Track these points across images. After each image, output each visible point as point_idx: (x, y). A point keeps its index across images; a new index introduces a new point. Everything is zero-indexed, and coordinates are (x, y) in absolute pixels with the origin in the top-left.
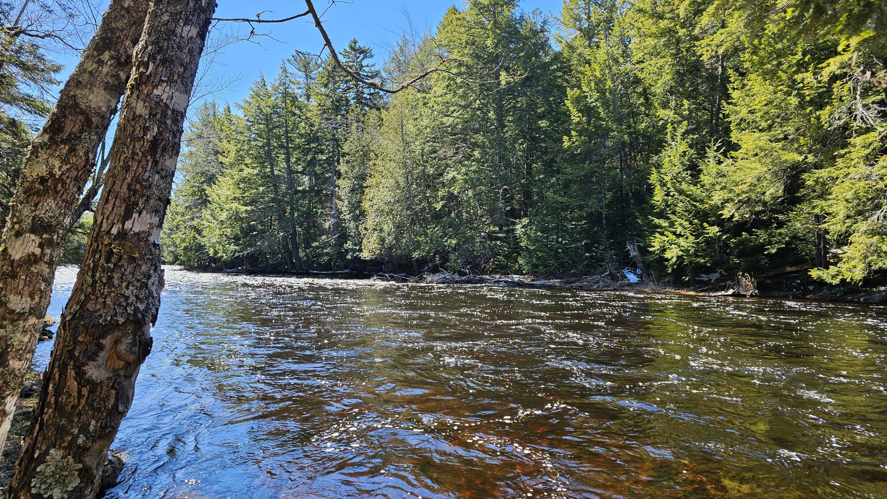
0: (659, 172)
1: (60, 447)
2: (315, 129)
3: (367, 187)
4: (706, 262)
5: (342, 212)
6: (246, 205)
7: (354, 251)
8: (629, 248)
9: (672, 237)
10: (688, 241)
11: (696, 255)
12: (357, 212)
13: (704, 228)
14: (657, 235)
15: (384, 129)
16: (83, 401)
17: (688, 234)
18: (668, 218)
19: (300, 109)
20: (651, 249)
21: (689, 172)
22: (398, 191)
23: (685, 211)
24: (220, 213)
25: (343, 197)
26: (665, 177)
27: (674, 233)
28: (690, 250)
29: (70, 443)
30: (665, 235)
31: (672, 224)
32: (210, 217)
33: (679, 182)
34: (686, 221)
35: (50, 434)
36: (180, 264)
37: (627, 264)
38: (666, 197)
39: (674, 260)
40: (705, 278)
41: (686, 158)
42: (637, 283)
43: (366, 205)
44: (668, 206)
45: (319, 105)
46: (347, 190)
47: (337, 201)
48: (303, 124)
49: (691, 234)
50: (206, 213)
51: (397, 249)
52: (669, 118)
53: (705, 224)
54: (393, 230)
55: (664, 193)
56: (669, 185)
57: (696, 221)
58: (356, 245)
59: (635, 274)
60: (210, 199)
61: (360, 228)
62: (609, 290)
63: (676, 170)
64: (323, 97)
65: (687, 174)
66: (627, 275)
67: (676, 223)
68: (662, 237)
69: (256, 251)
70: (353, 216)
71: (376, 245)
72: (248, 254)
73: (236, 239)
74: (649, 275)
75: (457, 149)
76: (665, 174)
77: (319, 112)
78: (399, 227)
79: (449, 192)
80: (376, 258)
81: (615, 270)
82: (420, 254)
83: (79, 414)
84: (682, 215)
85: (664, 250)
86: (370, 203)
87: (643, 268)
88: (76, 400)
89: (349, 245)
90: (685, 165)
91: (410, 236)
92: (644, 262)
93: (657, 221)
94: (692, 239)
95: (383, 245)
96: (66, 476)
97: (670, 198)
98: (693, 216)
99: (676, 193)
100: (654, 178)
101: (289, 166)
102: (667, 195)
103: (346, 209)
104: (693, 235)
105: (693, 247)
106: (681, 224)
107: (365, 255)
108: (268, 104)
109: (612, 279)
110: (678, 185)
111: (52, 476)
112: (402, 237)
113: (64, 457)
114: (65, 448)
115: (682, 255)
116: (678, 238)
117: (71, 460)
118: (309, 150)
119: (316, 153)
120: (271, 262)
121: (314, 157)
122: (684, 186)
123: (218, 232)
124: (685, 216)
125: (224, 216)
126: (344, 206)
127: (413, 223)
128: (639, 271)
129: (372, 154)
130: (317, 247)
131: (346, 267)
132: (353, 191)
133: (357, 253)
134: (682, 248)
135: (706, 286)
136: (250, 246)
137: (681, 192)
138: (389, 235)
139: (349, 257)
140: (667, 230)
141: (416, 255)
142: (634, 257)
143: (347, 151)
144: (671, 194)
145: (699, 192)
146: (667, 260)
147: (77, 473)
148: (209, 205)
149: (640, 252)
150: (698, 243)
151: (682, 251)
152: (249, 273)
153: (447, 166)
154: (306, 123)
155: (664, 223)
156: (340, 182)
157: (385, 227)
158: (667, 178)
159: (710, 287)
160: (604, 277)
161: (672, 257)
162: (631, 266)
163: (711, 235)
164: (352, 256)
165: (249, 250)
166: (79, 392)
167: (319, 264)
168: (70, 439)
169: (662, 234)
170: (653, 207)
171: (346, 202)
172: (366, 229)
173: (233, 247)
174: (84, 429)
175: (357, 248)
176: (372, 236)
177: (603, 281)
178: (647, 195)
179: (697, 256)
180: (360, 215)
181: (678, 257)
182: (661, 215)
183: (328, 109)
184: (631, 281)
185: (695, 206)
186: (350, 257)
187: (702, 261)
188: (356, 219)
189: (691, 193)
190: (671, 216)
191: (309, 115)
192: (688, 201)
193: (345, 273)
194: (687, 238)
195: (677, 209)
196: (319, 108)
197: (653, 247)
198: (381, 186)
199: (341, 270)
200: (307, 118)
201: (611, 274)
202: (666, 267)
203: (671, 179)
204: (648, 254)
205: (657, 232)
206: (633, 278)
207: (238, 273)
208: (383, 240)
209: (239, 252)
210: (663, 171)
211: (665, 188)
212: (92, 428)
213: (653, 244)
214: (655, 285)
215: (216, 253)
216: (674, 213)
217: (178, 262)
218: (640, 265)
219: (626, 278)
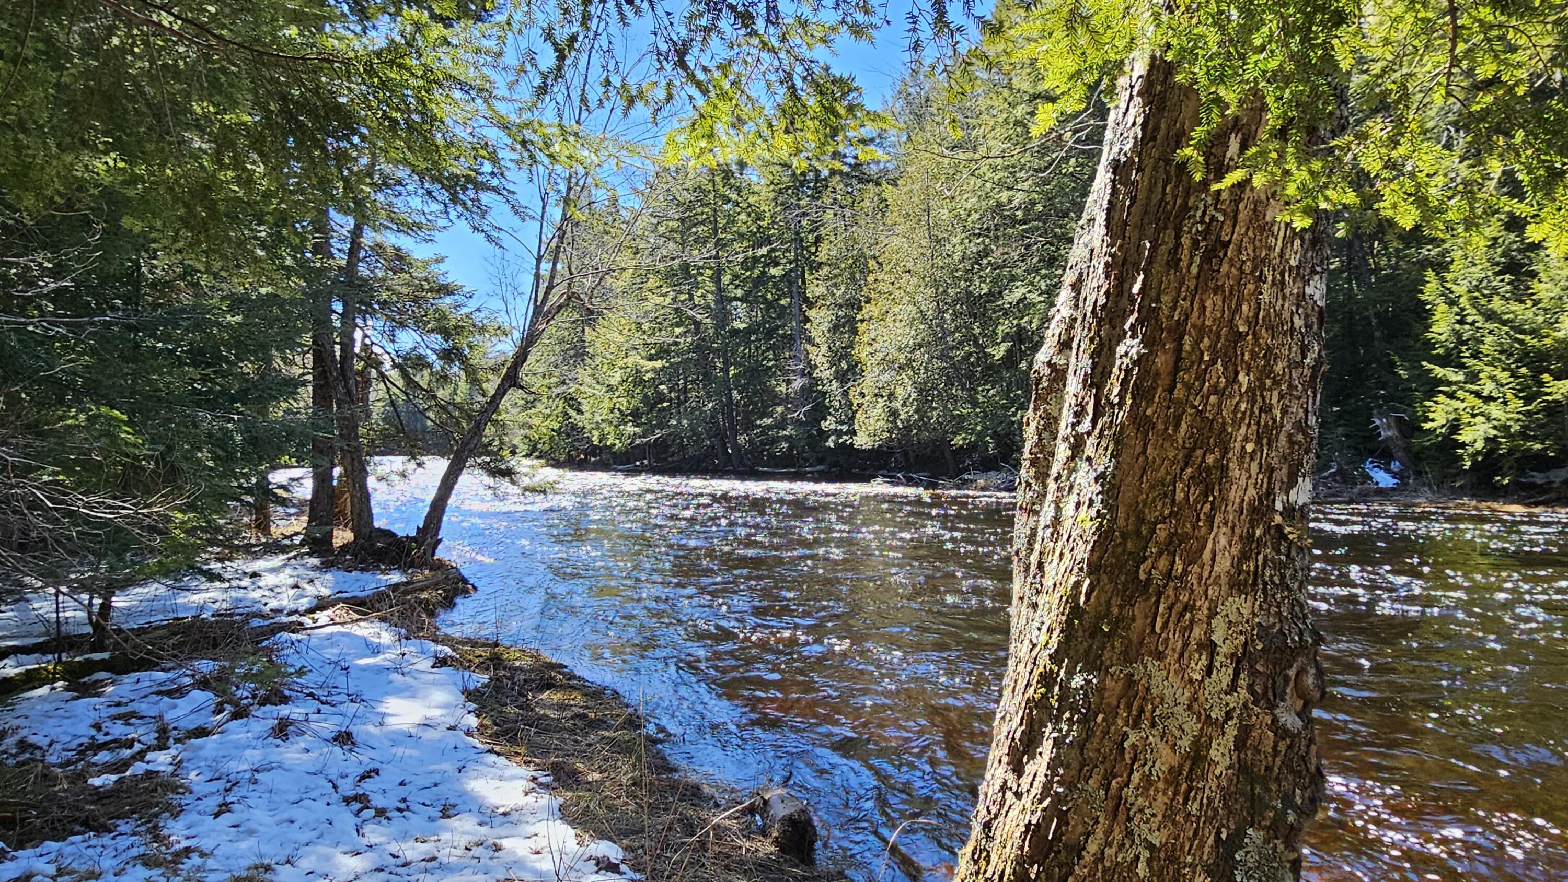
0: (1443, 280)
1: (1261, 828)
2: (765, 224)
3: (862, 321)
4: (1545, 450)
5: (816, 367)
6: (651, 358)
7: (839, 434)
8: (1378, 422)
9: (1472, 400)
10: (1508, 409)
11: (1523, 434)
12: (844, 365)
13: (1542, 384)
14: (1441, 398)
15: (891, 218)
16: (1278, 761)
17: (1509, 396)
18: (1462, 366)
19: (739, 190)
20: (1428, 426)
21: (1507, 276)
22: (922, 327)
23: (1501, 352)
24: (609, 373)
25: (817, 340)
26: (1455, 288)
27: (1478, 395)
28: (1510, 426)
29: (1275, 821)
30: (1458, 399)
31: (1473, 377)
32: (588, 380)
33: (1484, 296)
34: (1504, 370)
35: (1238, 807)
36: (538, 458)
37: (1371, 453)
38: (1457, 327)
39: (1480, 445)
40: (1539, 478)
41: (1499, 250)
42: (1393, 489)
43: (861, 352)
44: (1460, 342)
45: (772, 183)
46: (825, 326)
47: (808, 347)
48: (743, 217)
49: (1517, 397)
50: (583, 374)
51: (920, 430)
52: (1458, 175)
53: (1546, 377)
54: (914, 396)
55: (1453, 318)
56: (1464, 302)
57: (1524, 370)
58: (842, 423)
59: (1388, 471)
60: (590, 350)
61: (851, 393)
62: (1340, 503)
63: (1477, 273)
64: (778, 168)
65: (1503, 280)
66: (1372, 473)
67: (1481, 375)
68: (1453, 402)
69: (670, 435)
70: (837, 372)
71: (882, 423)
72: (656, 439)
73: (636, 415)
74: (1419, 473)
75: (1028, 247)
76: (1455, 282)
77: (772, 195)
78: (923, 391)
79: (1018, 325)
80: (880, 446)
81: (1347, 464)
82: (964, 439)
83: (1278, 780)
84: (1494, 359)
85: (1455, 426)
86: (869, 349)
87: (1405, 460)
88: (1270, 759)
89: (829, 424)
90: (1498, 264)
91: (945, 407)
92: (1407, 450)
93: (1439, 371)
94: (1516, 404)
95: (894, 422)
96: (1277, 869)
97: (1467, 327)
98: (1516, 361)
99: (1477, 318)
100: (1431, 290)
101: (720, 289)
102: (1461, 322)
103: (824, 360)
104: (1521, 398)
105: (1518, 420)
106: (1492, 378)
107: (862, 441)
108: (686, 186)
109: (1345, 482)
110: (1483, 301)
111: (1257, 868)
112: (930, 407)
113: (1267, 841)
114: (1267, 828)
115: (1496, 436)
116: (1485, 402)
117: (1281, 847)
118: (756, 260)
119: (768, 265)
120: (691, 451)
121: (764, 273)
122: (1497, 304)
123: (607, 404)
124: (1500, 360)
125: (616, 378)
126: (819, 356)
127: (949, 383)
128: (1395, 466)
129: (872, 264)
130: (769, 427)
131: (820, 461)
132: (835, 328)
133: (845, 437)
134: (1496, 423)
135: (1541, 494)
136: (660, 426)
137: (1490, 316)
138: (904, 405)
139: (830, 444)
140: (1461, 388)
141: (958, 440)
142: (1388, 438)
143: (824, 260)
144: (1470, 319)
145: (1529, 314)
146: (1463, 445)
147: (1288, 865)
148: (588, 361)
149: (1400, 431)
150: (1528, 414)
151: (1495, 428)
152: (655, 471)
153: (1013, 278)
154: (749, 215)
155: (1457, 376)
156: (812, 314)
157: (900, 391)
158: (1460, 290)
159: (1553, 495)
160: (1326, 478)
161: (1475, 441)
162: (1380, 457)
163: (1558, 397)
164: (836, 443)
165: (658, 433)
166: (1275, 748)
167: (772, 456)
168: (1271, 814)
169: (1451, 396)
170: (1430, 345)
171: (824, 349)
172: (863, 395)
173: (630, 429)
174: (1288, 800)
175: (845, 428)
176: (874, 407)
177: (1325, 485)
178: (1416, 322)
179: (1527, 438)
180: (848, 370)
181: (1487, 440)
182: (1449, 359)
183: (788, 188)
184: (1381, 485)
185: (1521, 342)
186: (832, 445)
187: (1539, 446)
188: (842, 377)
189: (1511, 316)
190: (1471, 362)
191: (752, 200)
192: (1507, 333)
193: (819, 472)
194: (1505, 403)
195: (1484, 348)
196: (772, 187)
197: (1433, 420)
198: (889, 318)
199: (811, 465)
200: (750, 206)
201: (1340, 471)
202: (1461, 457)
203: (1469, 291)
204: (1417, 433)
205: (1441, 392)
206: (1383, 479)
207: (635, 472)
208: (894, 413)
209: (640, 437)
210: (1449, 276)
211: (1456, 309)
212: (1299, 800)
213: (1431, 416)
214: (1433, 492)
215: (602, 438)
216: (1476, 355)
217: (537, 454)
218: (1400, 454)
219: (1371, 478)
